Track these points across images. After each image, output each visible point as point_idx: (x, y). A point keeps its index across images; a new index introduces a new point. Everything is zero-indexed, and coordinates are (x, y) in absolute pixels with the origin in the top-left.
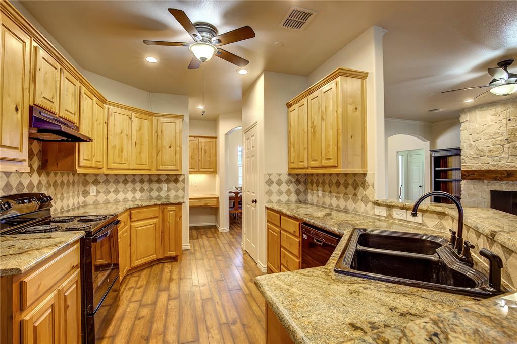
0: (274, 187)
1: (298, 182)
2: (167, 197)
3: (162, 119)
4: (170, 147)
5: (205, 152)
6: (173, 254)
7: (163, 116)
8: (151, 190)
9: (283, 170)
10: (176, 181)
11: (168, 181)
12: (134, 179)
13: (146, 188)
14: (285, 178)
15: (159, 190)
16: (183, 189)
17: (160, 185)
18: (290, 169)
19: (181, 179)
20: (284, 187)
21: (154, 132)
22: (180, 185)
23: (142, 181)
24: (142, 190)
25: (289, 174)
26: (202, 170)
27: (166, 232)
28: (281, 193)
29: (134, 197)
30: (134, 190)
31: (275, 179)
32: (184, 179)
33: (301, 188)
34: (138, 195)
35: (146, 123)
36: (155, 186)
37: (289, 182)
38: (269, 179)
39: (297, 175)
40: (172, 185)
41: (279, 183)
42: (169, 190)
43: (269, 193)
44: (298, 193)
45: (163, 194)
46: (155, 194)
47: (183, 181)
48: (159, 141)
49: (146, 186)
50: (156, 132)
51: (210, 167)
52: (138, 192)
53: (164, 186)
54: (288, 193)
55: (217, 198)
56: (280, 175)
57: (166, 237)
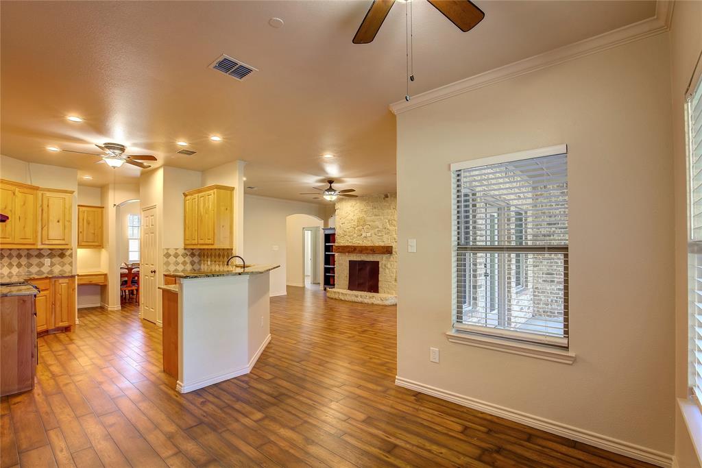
0: (172, 259)
1: (193, 255)
2: (51, 272)
3: (48, 194)
4: (58, 222)
5: (88, 223)
6: (65, 324)
7: (49, 190)
8: (30, 265)
9: (181, 246)
10: (62, 255)
11: (51, 256)
12: (10, 254)
13: (23, 263)
14: (181, 251)
15: (41, 265)
16: (71, 264)
17: (42, 260)
18: (185, 245)
19: (68, 253)
20: (181, 259)
21: (39, 205)
22: (66, 260)
23: (19, 256)
24: (19, 265)
25: (185, 249)
26: (83, 244)
27: (58, 304)
28: (178, 264)
29: (10, 273)
30: (10, 265)
31: (172, 252)
32: (72, 254)
33: (196, 259)
34: (15, 270)
35: (30, 197)
36: (35, 261)
37: (185, 255)
38: (167, 253)
39: (192, 249)
40: (56, 260)
41: (176, 256)
42: (52, 265)
43: (167, 264)
44: (192, 263)
45: (45, 269)
46: (34, 269)
47: (71, 256)
48: (45, 215)
49: (24, 261)
50: (42, 206)
51: (96, 241)
52: (15, 267)
53: (47, 261)
54: (184, 263)
55: (106, 275)
56: (176, 249)
57: (58, 309)
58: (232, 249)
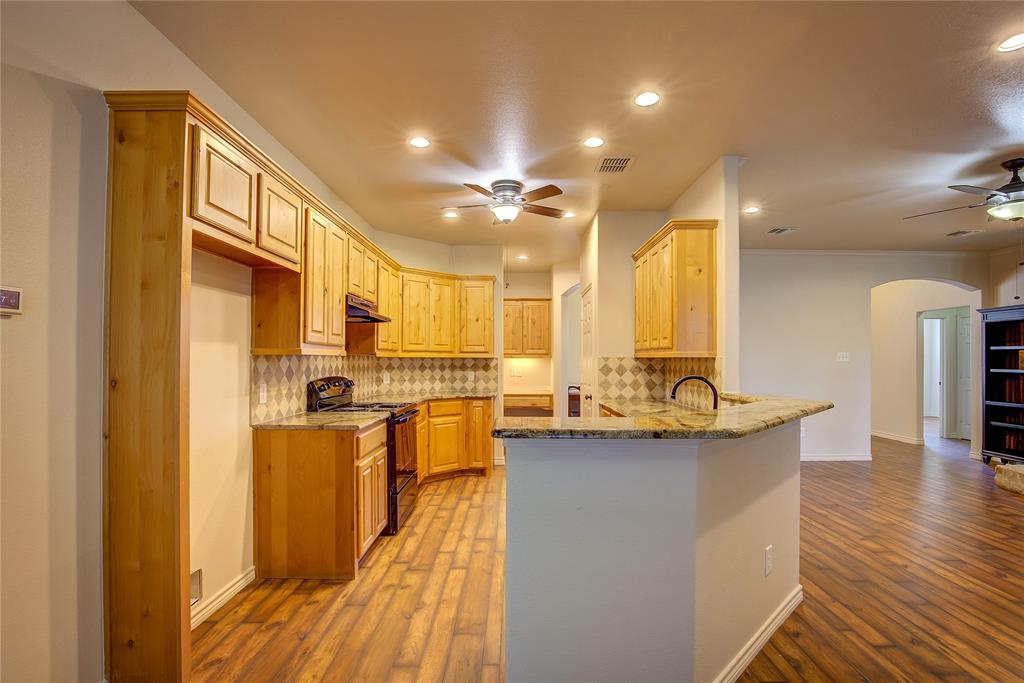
0: (614, 377)
1: (650, 369)
2: (475, 390)
3: (467, 283)
4: (477, 320)
5: (534, 323)
6: (480, 465)
7: (468, 278)
8: (453, 380)
9: (629, 354)
10: (486, 367)
11: (475, 367)
12: (433, 364)
13: (447, 377)
14: (629, 364)
15: (464, 380)
16: (496, 379)
17: (465, 373)
18: (636, 351)
19: (492, 365)
20: (628, 377)
21: (457, 301)
22: (491, 373)
23: (442, 368)
24: (442, 379)
25: (637, 359)
26: (528, 351)
27: (472, 435)
28: (624, 386)
29: (432, 388)
30: (433, 379)
31: (613, 365)
32: (497, 365)
33: (656, 378)
34: (438, 385)
35: (447, 290)
36: (458, 374)
37: (636, 370)
38: (606, 366)
39: (650, 359)
40: (481, 373)
41: (621, 371)
42: (476, 380)
43: (605, 385)
44: (650, 386)
45: (469, 385)
46: (458, 385)
47: (496, 367)
48: (463, 313)
49: (447, 374)
50: (460, 301)
51: (541, 348)
52: (438, 381)
53: (471, 375)
54: (635, 385)
55: (551, 396)
56: (621, 359)
57: (472, 442)
58: (714, 359)
